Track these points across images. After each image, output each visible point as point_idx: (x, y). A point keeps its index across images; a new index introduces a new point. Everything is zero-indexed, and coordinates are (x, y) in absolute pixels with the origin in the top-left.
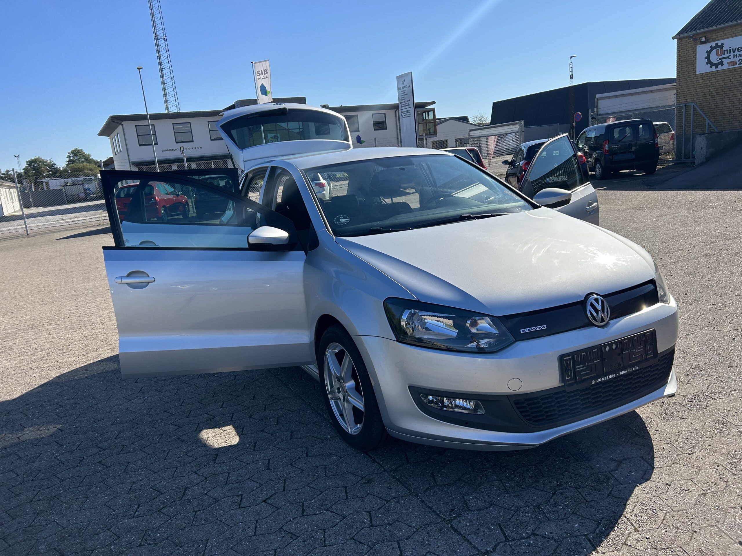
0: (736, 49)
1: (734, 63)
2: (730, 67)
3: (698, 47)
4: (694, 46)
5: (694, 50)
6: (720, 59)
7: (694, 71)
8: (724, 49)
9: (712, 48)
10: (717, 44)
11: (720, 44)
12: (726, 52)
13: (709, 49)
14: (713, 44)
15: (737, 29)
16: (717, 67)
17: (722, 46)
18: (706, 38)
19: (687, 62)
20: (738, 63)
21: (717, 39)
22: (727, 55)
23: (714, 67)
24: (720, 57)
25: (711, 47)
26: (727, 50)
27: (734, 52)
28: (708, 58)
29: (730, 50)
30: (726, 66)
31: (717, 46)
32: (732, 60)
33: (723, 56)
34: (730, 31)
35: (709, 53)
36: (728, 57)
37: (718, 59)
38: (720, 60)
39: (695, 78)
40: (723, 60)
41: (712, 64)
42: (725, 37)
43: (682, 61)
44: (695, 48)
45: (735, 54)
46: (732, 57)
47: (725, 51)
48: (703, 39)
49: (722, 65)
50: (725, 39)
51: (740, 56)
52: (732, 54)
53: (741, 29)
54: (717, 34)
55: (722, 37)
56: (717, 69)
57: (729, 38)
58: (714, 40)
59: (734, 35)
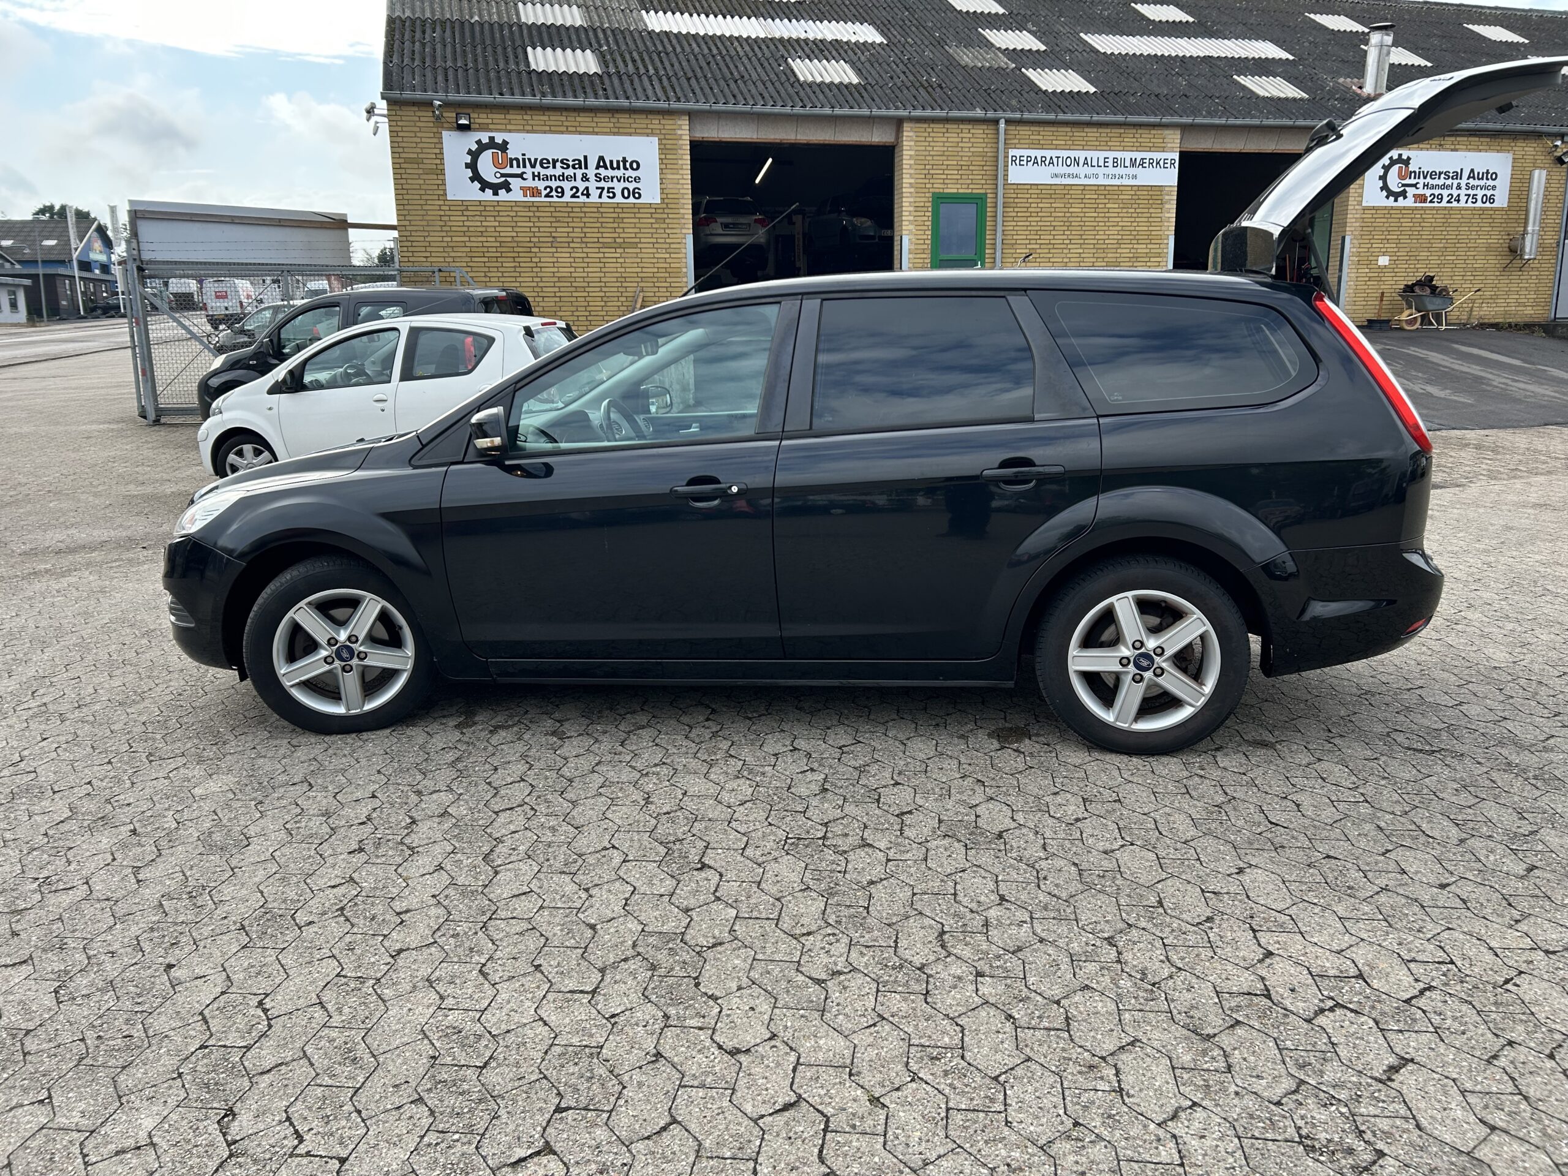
0: (536, 160)
1: (535, 192)
2: (525, 199)
3: (445, 134)
4: (435, 130)
5: (435, 140)
6: (503, 175)
7: (442, 192)
8: (511, 154)
9: (482, 147)
10: (492, 139)
11: (499, 140)
12: (515, 162)
13: (474, 147)
15: (534, 117)
17: (503, 147)
18: (468, 118)
19: (421, 166)
20: (544, 193)
21: (491, 126)
22: (516, 170)
23: (489, 192)
24: (502, 171)
25: (479, 142)
26: (517, 160)
27: (533, 166)
28: (473, 166)
29: (524, 160)
30: (516, 195)
31: (492, 144)
32: (530, 183)
33: (508, 170)
34: (520, 117)
35: (475, 155)
36: (520, 176)
37: (498, 175)
38: (503, 179)
39: (443, 208)
40: (509, 179)
41: (485, 185)
42: (509, 127)
43: (407, 161)
44: (438, 135)
45: (535, 171)
46: (528, 175)
47: (511, 160)
48: (463, 121)
49: (509, 190)
50: (510, 131)
51: (546, 178)
52: (529, 170)
53: (546, 118)
54: (490, 116)
55: (503, 127)
56: (496, 198)
57: (518, 131)
58: (483, 128)
59: (527, 128)
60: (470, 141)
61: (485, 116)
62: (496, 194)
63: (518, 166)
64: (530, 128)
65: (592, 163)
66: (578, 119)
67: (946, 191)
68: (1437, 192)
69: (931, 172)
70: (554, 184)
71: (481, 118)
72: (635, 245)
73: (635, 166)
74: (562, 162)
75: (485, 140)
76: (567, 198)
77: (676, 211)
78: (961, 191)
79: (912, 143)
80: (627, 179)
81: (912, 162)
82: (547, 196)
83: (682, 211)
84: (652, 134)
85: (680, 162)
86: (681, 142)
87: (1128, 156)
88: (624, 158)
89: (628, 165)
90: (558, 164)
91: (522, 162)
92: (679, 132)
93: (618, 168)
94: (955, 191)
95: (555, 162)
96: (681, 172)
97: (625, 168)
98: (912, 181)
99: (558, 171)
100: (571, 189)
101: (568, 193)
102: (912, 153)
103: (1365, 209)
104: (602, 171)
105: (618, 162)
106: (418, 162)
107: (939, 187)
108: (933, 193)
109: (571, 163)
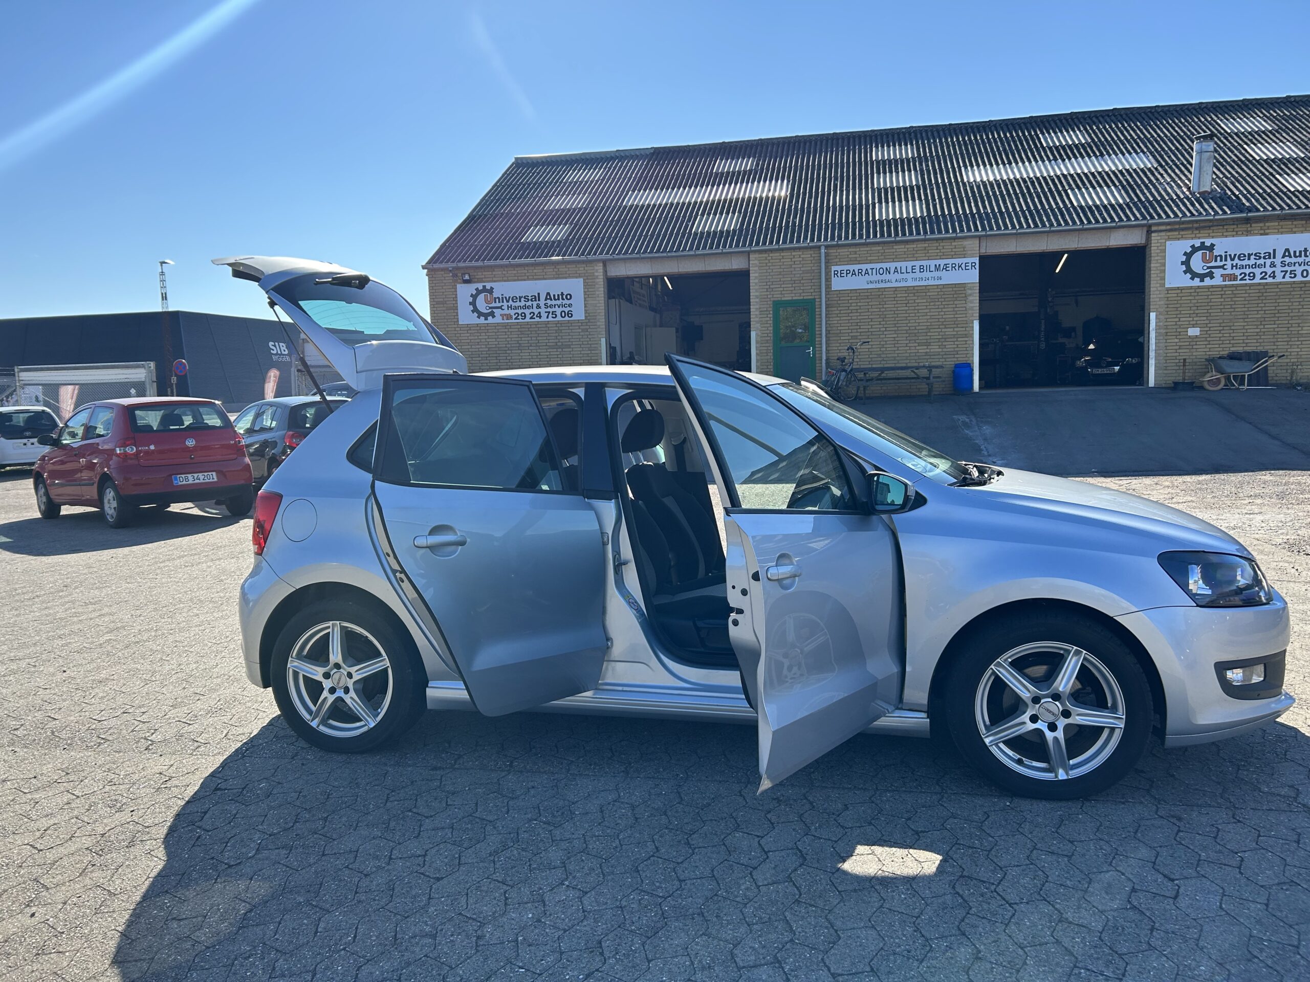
0: (509, 297)
1: (509, 317)
2: (503, 321)
3: (458, 286)
4: (453, 284)
5: (454, 290)
6: (490, 308)
7: (456, 320)
9: (479, 292)
10: (484, 287)
11: (488, 287)
12: (497, 300)
13: (474, 292)
15: (509, 272)
16: (486, 319)
17: (491, 291)
18: (469, 276)
19: (445, 306)
20: (514, 317)
21: (484, 280)
22: (498, 305)
23: (482, 318)
24: (490, 306)
25: (477, 289)
26: (499, 298)
27: (508, 301)
28: (473, 303)
29: (502, 298)
30: (498, 319)
31: (484, 290)
32: (506, 312)
33: (493, 305)
34: (501, 273)
35: (474, 297)
36: (500, 308)
37: (488, 308)
38: (490, 310)
39: (457, 329)
40: (494, 310)
41: (480, 314)
42: (494, 279)
43: (438, 303)
44: (454, 287)
45: (509, 304)
46: (505, 307)
47: (495, 298)
48: (467, 277)
49: (494, 317)
50: (495, 281)
51: (516, 308)
52: (505, 304)
53: (515, 272)
54: (483, 273)
55: (491, 279)
56: (486, 322)
57: (499, 281)
58: (480, 281)
59: (504, 279)
60: (472, 288)
61: (480, 274)
63: (499, 302)
64: (506, 279)
65: (543, 297)
66: (535, 271)
67: (783, 299)
68: (1247, 271)
69: (771, 286)
70: (520, 311)
71: (480, 275)
72: (569, 346)
73: (569, 297)
74: (525, 298)
75: (481, 288)
76: (528, 319)
77: (595, 324)
78: (794, 298)
79: (757, 268)
80: (564, 306)
81: (757, 281)
82: (516, 319)
83: (598, 324)
84: (580, 277)
85: (597, 293)
86: (598, 280)
87: (933, 263)
88: (562, 293)
89: (564, 297)
90: (523, 299)
91: (501, 300)
92: (596, 274)
93: (559, 299)
94: (790, 298)
95: (520, 298)
96: (597, 299)
97: (563, 299)
98: (757, 294)
99: (523, 303)
100: (530, 314)
101: (528, 316)
102: (757, 275)
103: (1168, 290)
104: (549, 302)
105: (558, 295)
106: (444, 303)
107: (778, 297)
108: (774, 301)
109: (530, 298)
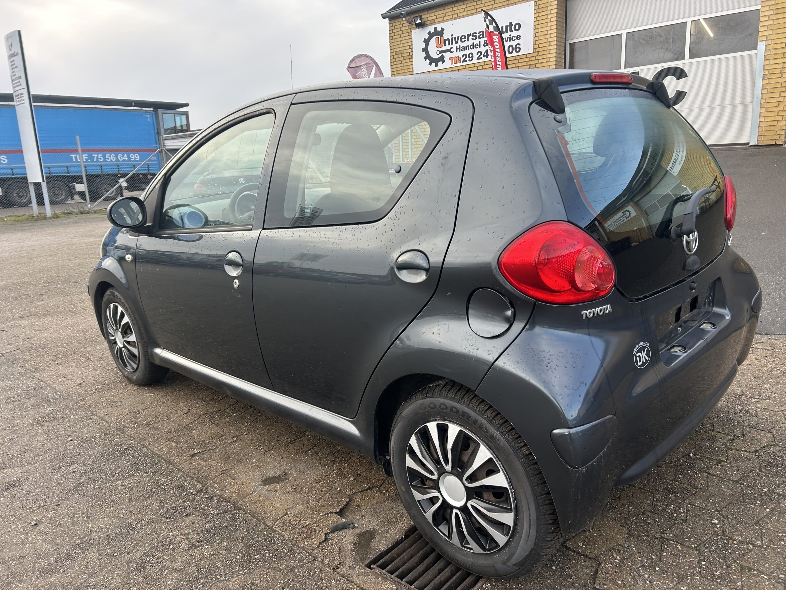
0: (458, 37)
1: (457, 60)
2: (452, 66)
3: (414, 31)
4: (409, 31)
5: (409, 37)
6: (441, 52)
7: (411, 70)
8: (446, 37)
9: (431, 35)
10: (436, 29)
11: (439, 29)
12: (447, 42)
13: (427, 36)
14: (432, 29)
15: (459, 8)
17: (441, 33)
18: (421, 19)
19: (403, 55)
20: (462, 59)
21: (436, 21)
22: (448, 47)
23: (434, 64)
24: (441, 49)
25: (429, 33)
26: (448, 39)
27: (457, 42)
28: (426, 50)
29: (452, 39)
30: (447, 64)
31: (436, 32)
32: (455, 54)
33: (443, 48)
34: (451, 10)
35: (427, 42)
36: (449, 51)
37: (438, 52)
38: (441, 55)
40: (444, 54)
41: (432, 61)
42: (445, 18)
44: (410, 34)
45: (458, 45)
46: (454, 50)
47: (445, 40)
48: (419, 21)
49: (443, 61)
50: (445, 21)
51: (464, 48)
52: (454, 45)
53: (465, 6)
54: (436, 13)
55: (442, 19)
56: (437, 68)
57: (449, 20)
58: (433, 23)
59: (455, 16)
60: (425, 33)
61: (431, 14)
62: (437, 65)
63: (449, 44)
70: (467, 52)
73: (517, 27)
74: (473, 36)
75: (432, 31)
76: (475, 61)
77: (545, 56)
80: (511, 39)
82: (464, 61)
83: (549, 56)
85: (550, 16)
86: (550, 0)
88: (511, 23)
89: (513, 27)
90: (471, 37)
91: (450, 41)
93: (506, 32)
95: (469, 36)
96: (549, 24)
97: (511, 31)
99: (470, 43)
100: (477, 54)
101: (476, 56)
105: (507, 27)
106: (401, 53)
109: (478, 35)
